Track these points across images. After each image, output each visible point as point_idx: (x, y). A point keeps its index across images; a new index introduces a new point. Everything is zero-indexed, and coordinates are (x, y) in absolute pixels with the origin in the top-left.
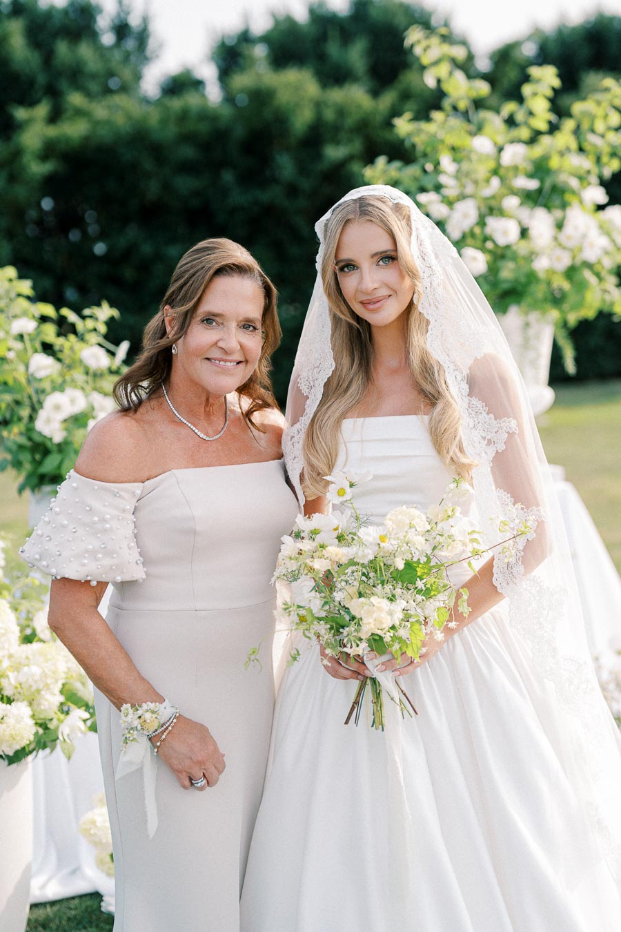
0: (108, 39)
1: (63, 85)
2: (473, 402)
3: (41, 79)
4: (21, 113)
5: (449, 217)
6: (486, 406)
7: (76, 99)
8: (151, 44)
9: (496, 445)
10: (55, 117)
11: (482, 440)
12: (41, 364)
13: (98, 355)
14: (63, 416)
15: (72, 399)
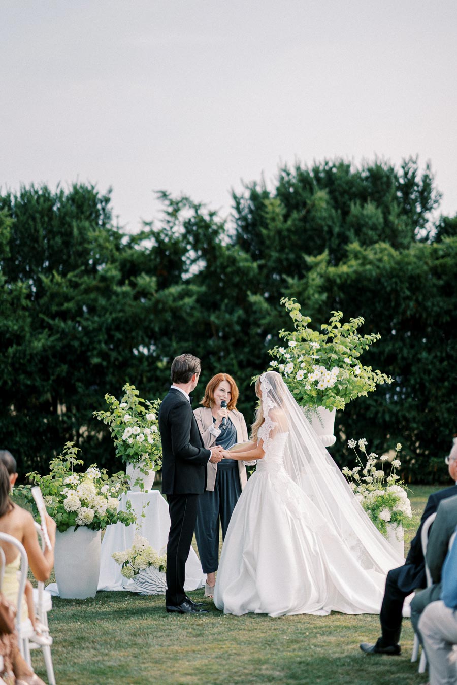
1: (351, 234)
3: (336, 230)
4: (310, 259)
7: (355, 246)
8: (433, 195)
12: (127, 418)
13: (152, 416)
14: (130, 435)
15: (136, 430)
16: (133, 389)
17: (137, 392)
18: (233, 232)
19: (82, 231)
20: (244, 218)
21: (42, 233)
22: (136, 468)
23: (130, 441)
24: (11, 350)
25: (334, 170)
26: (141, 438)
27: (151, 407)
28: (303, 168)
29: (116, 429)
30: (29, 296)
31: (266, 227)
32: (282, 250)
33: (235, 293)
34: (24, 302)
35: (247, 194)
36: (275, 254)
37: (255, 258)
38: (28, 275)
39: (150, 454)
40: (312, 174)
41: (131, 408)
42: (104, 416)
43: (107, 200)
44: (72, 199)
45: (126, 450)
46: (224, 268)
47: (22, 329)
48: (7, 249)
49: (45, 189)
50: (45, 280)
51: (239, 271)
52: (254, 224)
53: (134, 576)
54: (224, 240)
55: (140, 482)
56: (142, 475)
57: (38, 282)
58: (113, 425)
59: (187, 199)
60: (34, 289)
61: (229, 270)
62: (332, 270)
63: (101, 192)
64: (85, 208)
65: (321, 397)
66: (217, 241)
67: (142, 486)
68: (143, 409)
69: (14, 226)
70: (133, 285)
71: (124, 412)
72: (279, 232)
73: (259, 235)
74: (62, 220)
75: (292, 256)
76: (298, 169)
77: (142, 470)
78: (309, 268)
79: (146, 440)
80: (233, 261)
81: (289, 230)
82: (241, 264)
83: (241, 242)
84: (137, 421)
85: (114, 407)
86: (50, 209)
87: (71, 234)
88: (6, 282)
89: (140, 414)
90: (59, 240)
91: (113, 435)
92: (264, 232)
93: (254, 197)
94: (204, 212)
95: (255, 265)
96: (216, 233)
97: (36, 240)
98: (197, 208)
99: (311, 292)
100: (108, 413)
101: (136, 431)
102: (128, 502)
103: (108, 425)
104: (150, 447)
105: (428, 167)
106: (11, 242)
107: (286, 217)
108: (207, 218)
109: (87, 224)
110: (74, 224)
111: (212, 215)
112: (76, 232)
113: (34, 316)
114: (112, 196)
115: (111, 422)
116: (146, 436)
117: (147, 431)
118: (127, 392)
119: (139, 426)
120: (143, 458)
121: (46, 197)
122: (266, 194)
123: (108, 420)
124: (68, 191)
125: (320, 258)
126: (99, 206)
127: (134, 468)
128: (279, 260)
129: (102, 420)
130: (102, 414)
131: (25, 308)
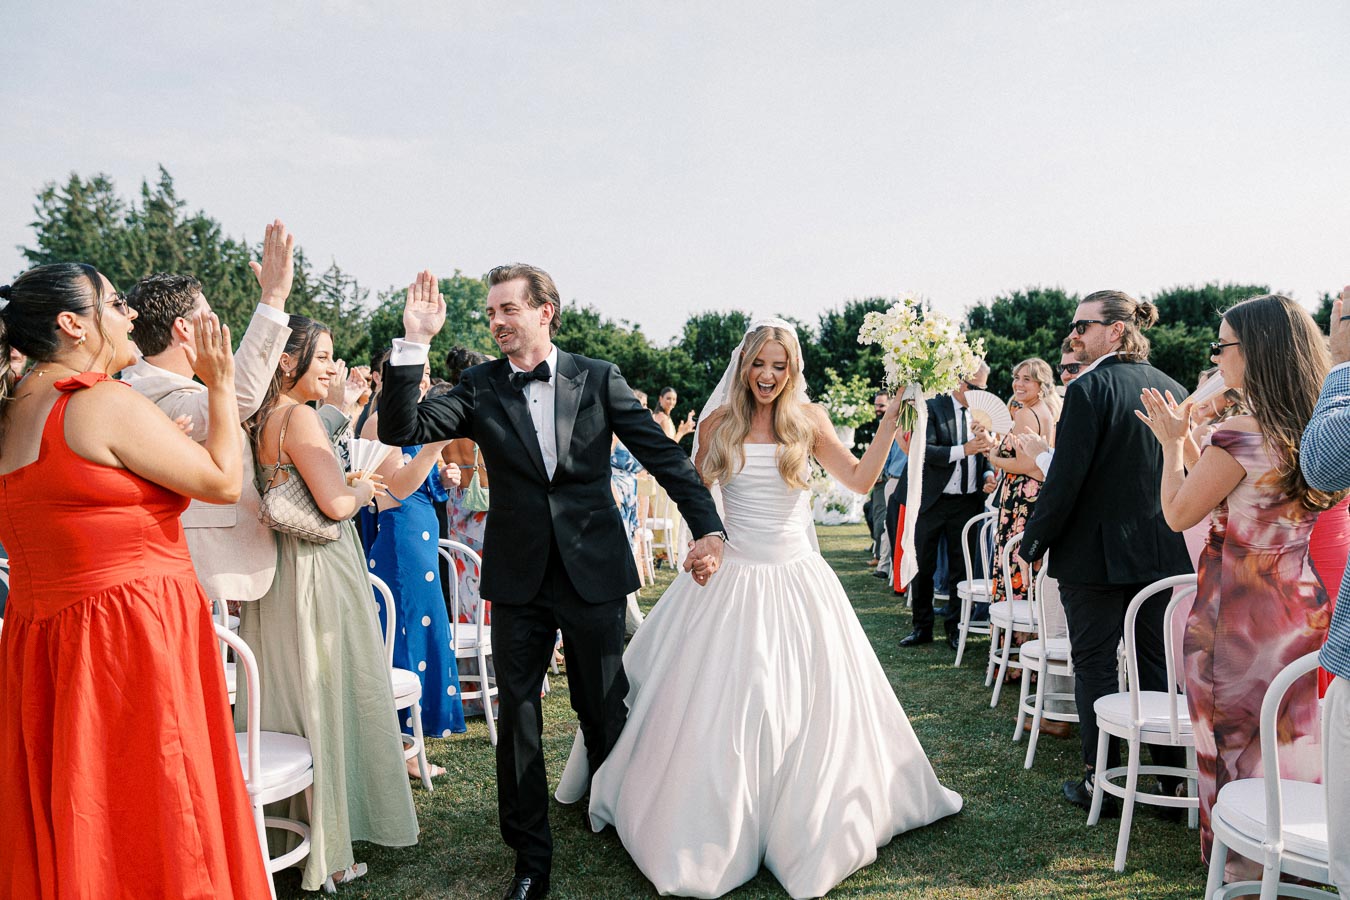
18: (819, 337)
19: (735, 335)
20: (826, 330)
21: (713, 337)
24: (695, 400)
25: (876, 303)
28: (859, 302)
30: (706, 371)
31: (836, 333)
32: (845, 347)
33: (817, 370)
34: (703, 374)
35: (827, 316)
36: (841, 349)
37: (830, 351)
38: (707, 359)
40: (863, 305)
43: (749, 319)
44: (731, 319)
46: (812, 356)
47: (701, 389)
48: (695, 345)
49: (716, 313)
50: (714, 362)
51: (820, 358)
52: (831, 332)
54: (814, 341)
57: (711, 364)
60: (709, 368)
61: (815, 358)
62: (872, 358)
63: (746, 315)
64: (738, 323)
65: (845, 421)
66: (808, 342)
69: (699, 334)
72: (843, 337)
73: (831, 338)
74: (725, 329)
75: (850, 350)
76: (856, 302)
78: (859, 357)
80: (817, 353)
81: (849, 336)
82: (822, 355)
83: (824, 343)
86: (719, 323)
87: (729, 338)
88: (694, 364)
90: (722, 340)
92: (835, 336)
93: (831, 317)
94: (802, 326)
95: (830, 355)
96: (808, 337)
97: (710, 340)
98: (798, 323)
99: (860, 369)
105: (928, 302)
106: (697, 342)
107: (848, 329)
108: (803, 329)
109: (737, 332)
110: (731, 332)
111: (806, 327)
112: (732, 336)
113: (708, 382)
114: (753, 317)
121: (717, 318)
122: (838, 316)
124: (729, 314)
125: (865, 352)
126: (745, 323)
128: (843, 353)
131: (704, 378)
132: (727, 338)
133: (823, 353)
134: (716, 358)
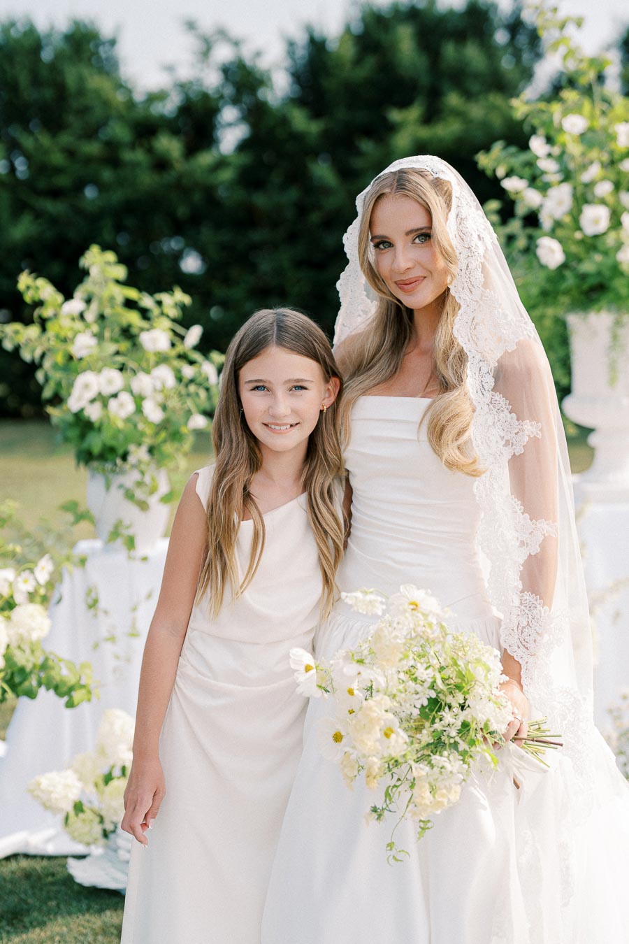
0: (501, 37)
1: (445, 85)
2: (497, 398)
3: (425, 82)
4: (395, 115)
5: (541, 206)
6: (509, 404)
7: (453, 99)
9: (514, 447)
10: (430, 117)
11: (499, 440)
12: (84, 344)
13: (157, 338)
14: (91, 394)
15: (110, 379)
16: (108, 263)
17: (121, 272)
19: (81, 80)
22: (114, 489)
23: (94, 413)
26: (121, 405)
27: (155, 311)
29: (56, 376)
31: (330, 74)
35: (301, 39)
36: (341, 114)
39: (151, 450)
41: (102, 317)
42: (21, 339)
43: (113, 43)
45: (83, 436)
51: (298, 137)
53: (102, 841)
54: (273, 97)
55: (126, 532)
56: (130, 512)
58: (47, 364)
59: (222, 34)
62: (424, 131)
64: (87, 51)
67: (131, 543)
68: (133, 318)
70: (150, 150)
71: (79, 325)
73: (318, 88)
74: (54, 67)
77: (129, 495)
78: (392, 128)
79: (139, 410)
80: (284, 121)
84: (118, 353)
85: (47, 312)
89: (127, 333)
91: (47, 393)
94: (247, 53)
98: (236, 44)
100: (33, 331)
101: (110, 382)
102: (89, 592)
103: (34, 366)
104: (149, 431)
107: (358, 61)
108: (249, 61)
109: (86, 72)
110: (69, 71)
111: (258, 54)
115: (43, 356)
116: (139, 399)
117: (143, 382)
118: (94, 272)
119: (121, 369)
120: (132, 459)
123: (33, 351)
126: (105, 50)
127: (108, 487)
129: (17, 349)
130: (17, 332)
132: (61, 89)
133: (300, 120)
134: (31, 133)
